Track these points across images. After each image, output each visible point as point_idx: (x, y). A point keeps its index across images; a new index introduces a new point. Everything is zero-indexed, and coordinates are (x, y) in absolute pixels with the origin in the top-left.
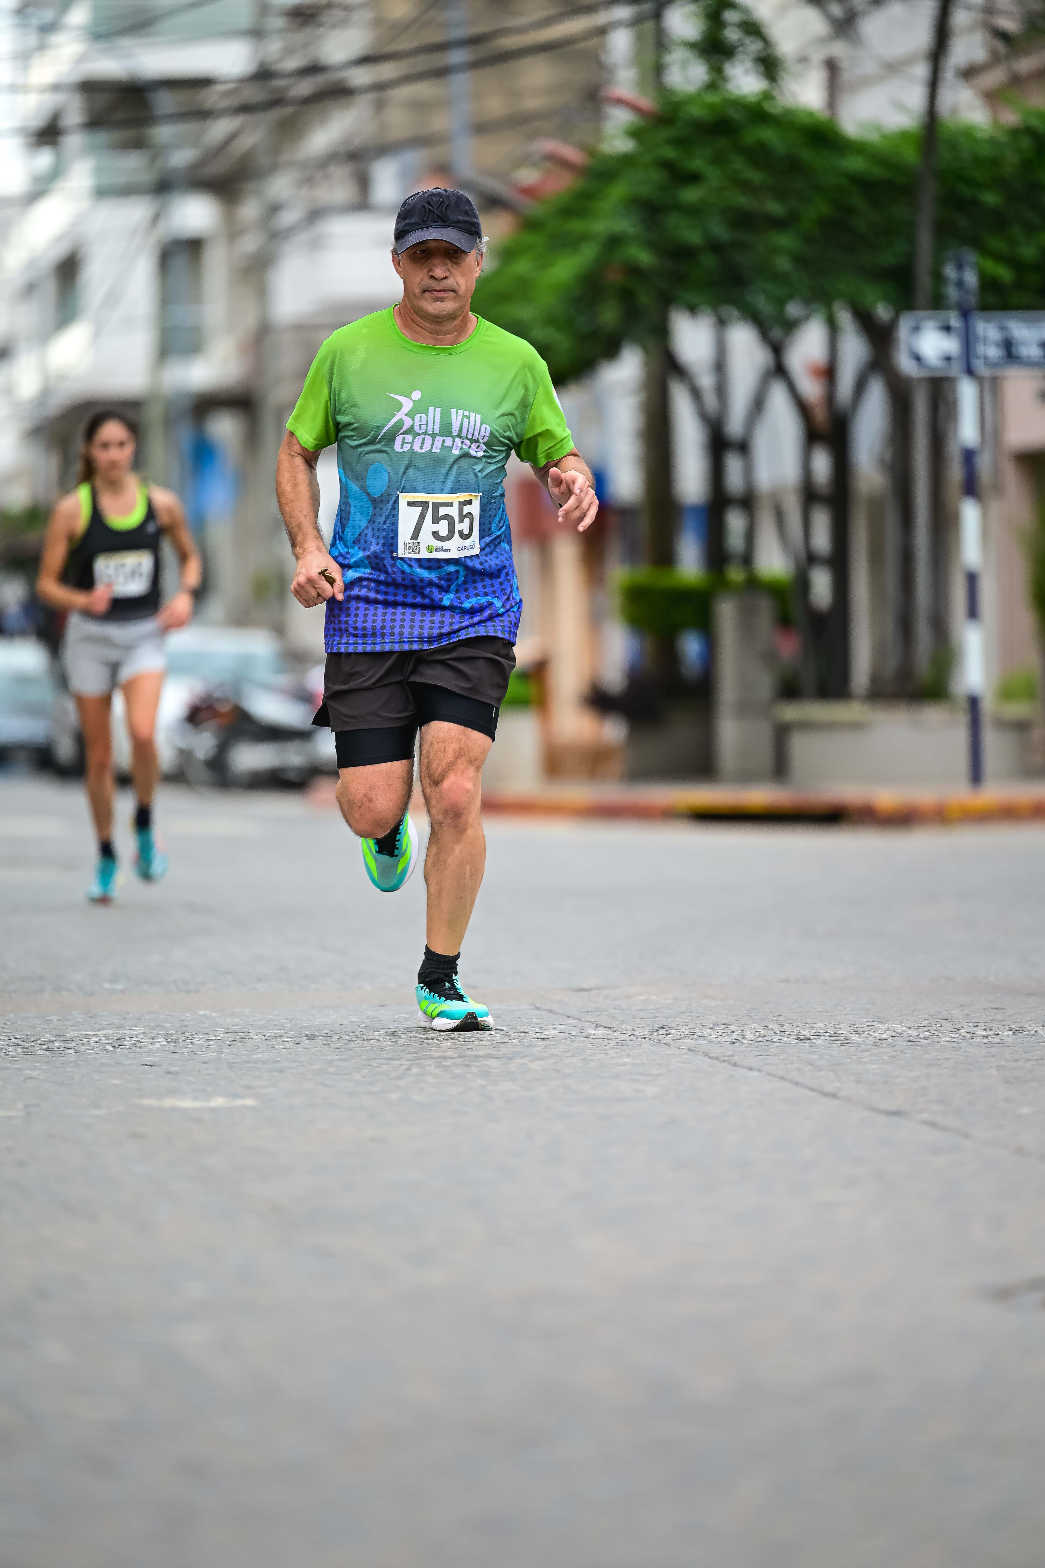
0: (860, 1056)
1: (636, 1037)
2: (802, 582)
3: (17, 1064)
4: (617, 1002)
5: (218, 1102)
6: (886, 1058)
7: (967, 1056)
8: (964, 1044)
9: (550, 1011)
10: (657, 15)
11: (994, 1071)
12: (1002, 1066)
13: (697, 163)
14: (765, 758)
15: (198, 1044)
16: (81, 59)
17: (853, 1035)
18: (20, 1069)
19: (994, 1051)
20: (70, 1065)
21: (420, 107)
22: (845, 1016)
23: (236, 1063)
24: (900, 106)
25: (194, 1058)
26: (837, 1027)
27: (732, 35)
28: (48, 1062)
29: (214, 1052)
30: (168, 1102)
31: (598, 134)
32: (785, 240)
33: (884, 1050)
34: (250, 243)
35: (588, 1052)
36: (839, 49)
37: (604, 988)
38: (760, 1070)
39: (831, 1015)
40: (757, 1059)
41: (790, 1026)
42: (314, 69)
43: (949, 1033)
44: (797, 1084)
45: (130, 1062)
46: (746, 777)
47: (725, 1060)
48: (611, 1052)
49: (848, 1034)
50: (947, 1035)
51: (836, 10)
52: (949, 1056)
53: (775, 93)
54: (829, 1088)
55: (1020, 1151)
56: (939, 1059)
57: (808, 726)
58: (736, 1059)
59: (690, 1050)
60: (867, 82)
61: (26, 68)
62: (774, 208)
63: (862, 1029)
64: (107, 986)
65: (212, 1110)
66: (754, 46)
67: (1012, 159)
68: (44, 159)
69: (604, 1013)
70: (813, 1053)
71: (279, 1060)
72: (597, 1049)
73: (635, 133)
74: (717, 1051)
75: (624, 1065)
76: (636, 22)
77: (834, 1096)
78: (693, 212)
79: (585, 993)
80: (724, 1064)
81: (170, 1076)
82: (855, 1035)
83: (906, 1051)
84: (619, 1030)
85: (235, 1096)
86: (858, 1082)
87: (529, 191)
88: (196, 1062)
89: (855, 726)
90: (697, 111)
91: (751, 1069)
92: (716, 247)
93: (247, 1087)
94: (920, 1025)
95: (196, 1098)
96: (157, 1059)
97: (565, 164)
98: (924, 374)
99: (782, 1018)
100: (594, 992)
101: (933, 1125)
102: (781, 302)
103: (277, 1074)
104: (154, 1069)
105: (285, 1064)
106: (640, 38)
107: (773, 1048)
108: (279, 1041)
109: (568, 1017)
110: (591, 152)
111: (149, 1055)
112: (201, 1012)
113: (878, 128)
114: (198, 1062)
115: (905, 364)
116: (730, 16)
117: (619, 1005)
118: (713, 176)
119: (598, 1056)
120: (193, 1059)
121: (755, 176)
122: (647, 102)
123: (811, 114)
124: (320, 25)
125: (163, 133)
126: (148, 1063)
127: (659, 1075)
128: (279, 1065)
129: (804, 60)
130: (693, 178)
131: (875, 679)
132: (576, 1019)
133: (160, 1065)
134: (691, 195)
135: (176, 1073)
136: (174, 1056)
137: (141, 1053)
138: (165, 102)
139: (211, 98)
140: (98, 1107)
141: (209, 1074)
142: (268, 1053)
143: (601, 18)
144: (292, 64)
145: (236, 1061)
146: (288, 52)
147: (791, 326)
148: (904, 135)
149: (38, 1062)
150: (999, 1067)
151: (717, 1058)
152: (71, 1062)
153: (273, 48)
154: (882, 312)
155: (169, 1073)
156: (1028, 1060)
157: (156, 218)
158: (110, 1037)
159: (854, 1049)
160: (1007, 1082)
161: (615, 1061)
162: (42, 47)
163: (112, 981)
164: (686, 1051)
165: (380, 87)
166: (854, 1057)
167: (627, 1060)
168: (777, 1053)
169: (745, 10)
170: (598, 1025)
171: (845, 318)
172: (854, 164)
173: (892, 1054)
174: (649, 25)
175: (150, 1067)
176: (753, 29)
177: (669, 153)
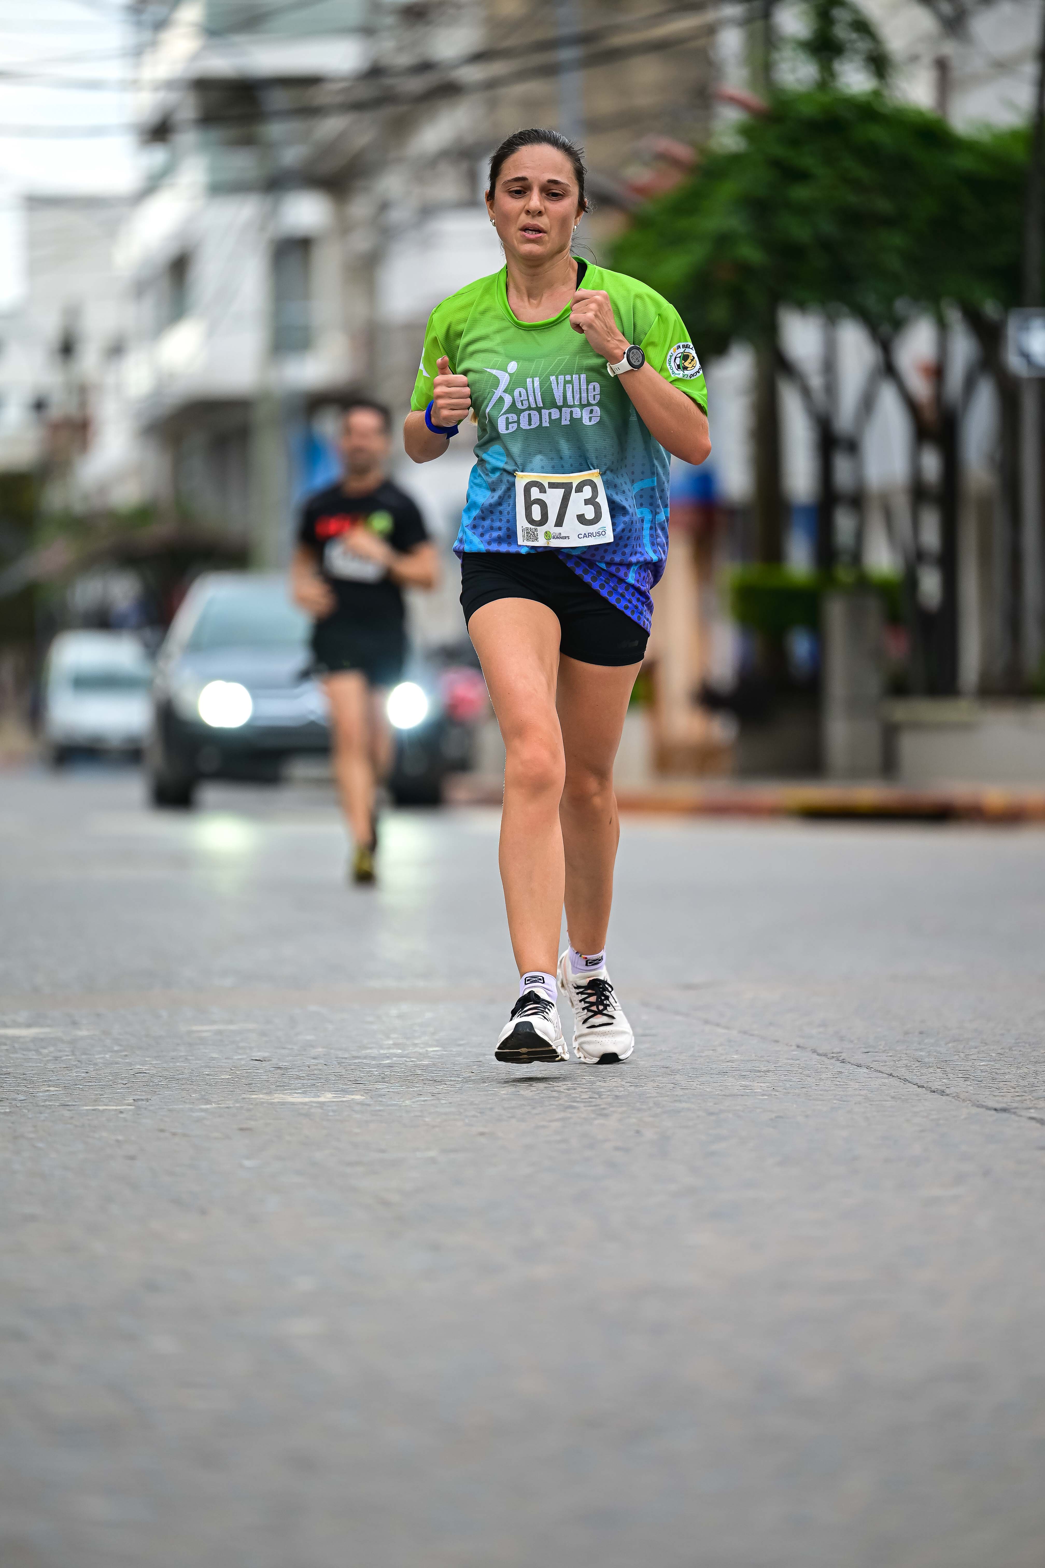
0: (968, 1054)
1: (745, 1033)
2: (911, 581)
3: (127, 1059)
4: (726, 999)
5: (328, 1097)
6: (994, 1055)
9: (659, 1008)
10: (766, 14)
13: (807, 160)
14: (872, 753)
15: (308, 1039)
16: (195, 57)
18: (130, 1064)
20: (180, 1060)
21: (530, 104)
23: (346, 1058)
24: (1010, 104)
25: (304, 1053)
26: (944, 1025)
27: (842, 32)
28: (158, 1057)
29: (323, 1048)
30: (278, 1097)
31: (708, 133)
32: (896, 239)
33: (992, 1047)
34: (361, 242)
35: (696, 1049)
36: (949, 48)
37: (712, 985)
38: (868, 1067)
40: (865, 1056)
42: (425, 67)
44: (905, 1080)
45: (240, 1057)
46: (856, 774)
47: (833, 1057)
48: (720, 1049)
51: (946, 8)
53: (886, 93)
54: (936, 1085)
57: (918, 726)
58: (844, 1056)
59: (798, 1047)
60: (977, 80)
61: (138, 66)
62: (883, 205)
63: (970, 1026)
64: (216, 982)
65: (322, 1105)
66: (863, 45)
68: (157, 156)
69: (713, 1010)
70: (921, 1050)
71: (388, 1055)
72: (705, 1045)
73: (746, 131)
74: (825, 1048)
75: (732, 1061)
76: (746, 21)
77: (941, 1092)
78: (804, 211)
79: (694, 990)
80: (833, 1061)
81: (280, 1071)
83: (1014, 1049)
84: (727, 1026)
85: (345, 1091)
86: (966, 1079)
87: (641, 191)
89: (966, 727)
90: (807, 110)
91: (859, 1066)
92: (826, 245)
93: (357, 1083)
95: (305, 1094)
96: (266, 1054)
97: (674, 162)
98: (1034, 374)
99: (890, 1016)
100: (702, 989)
101: (1041, 1122)
102: (889, 301)
103: (386, 1070)
104: (264, 1064)
105: (395, 1060)
106: (751, 39)
107: (880, 1045)
108: (388, 1037)
109: (676, 1014)
110: (703, 151)
111: (259, 1050)
112: (312, 1008)
113: (988, 126)
114: (307, 1057)
115: (1014, 362)
116: (840, 14)
117: (728, 1002)
118: (824, 175)
119: (706, 1053)
120: (303, 1055)
121: (860, 172)
122: (758, 100)
123: (920, 113)
124: (428, 23)
125: (275, 130)
126: (257, 1059)
127: (768, 1071)
128: (389, 1061)
129: (914, 59)
130: (799, 176)
131: (985, 676)
132: (686, 1016)
133: (269, 1061)
134: (801, 193)
135: (286, 1069)
136: (283, 1051)
137: (251, 1048)
138: (278, 99)
139: (321, 96)
140: (208, 1102)
141: (319, 1070)
142: (378, 1049)
143: (710, 16)
144: (404, 60)
145: (345, 1056)
146: (401, 49)
147: (898, 324)
148: (1014, 135)
149: (148, 1057)
151: (825, 1055)
152: (181, 1056)
153: (386, 45)
154: (990, 309)
155: (279, 1068)
157: (268, 218)
158: (219, 1032)
159: (962, 1047)
161: (723, 1058)
162: (154, 44)
164: (794, 1047)
165: (491, 85)
166: (962, 1055)
167: (735, 1057)
168: (885, 1050)
169: (855, 11)
170: (706, 1022)
171: (954, 316)
172: (963, 162)
173: (999, 1051)
174: (759, 24)
175: (260, 1062)
176: (863, 27)
177: (779, 151)
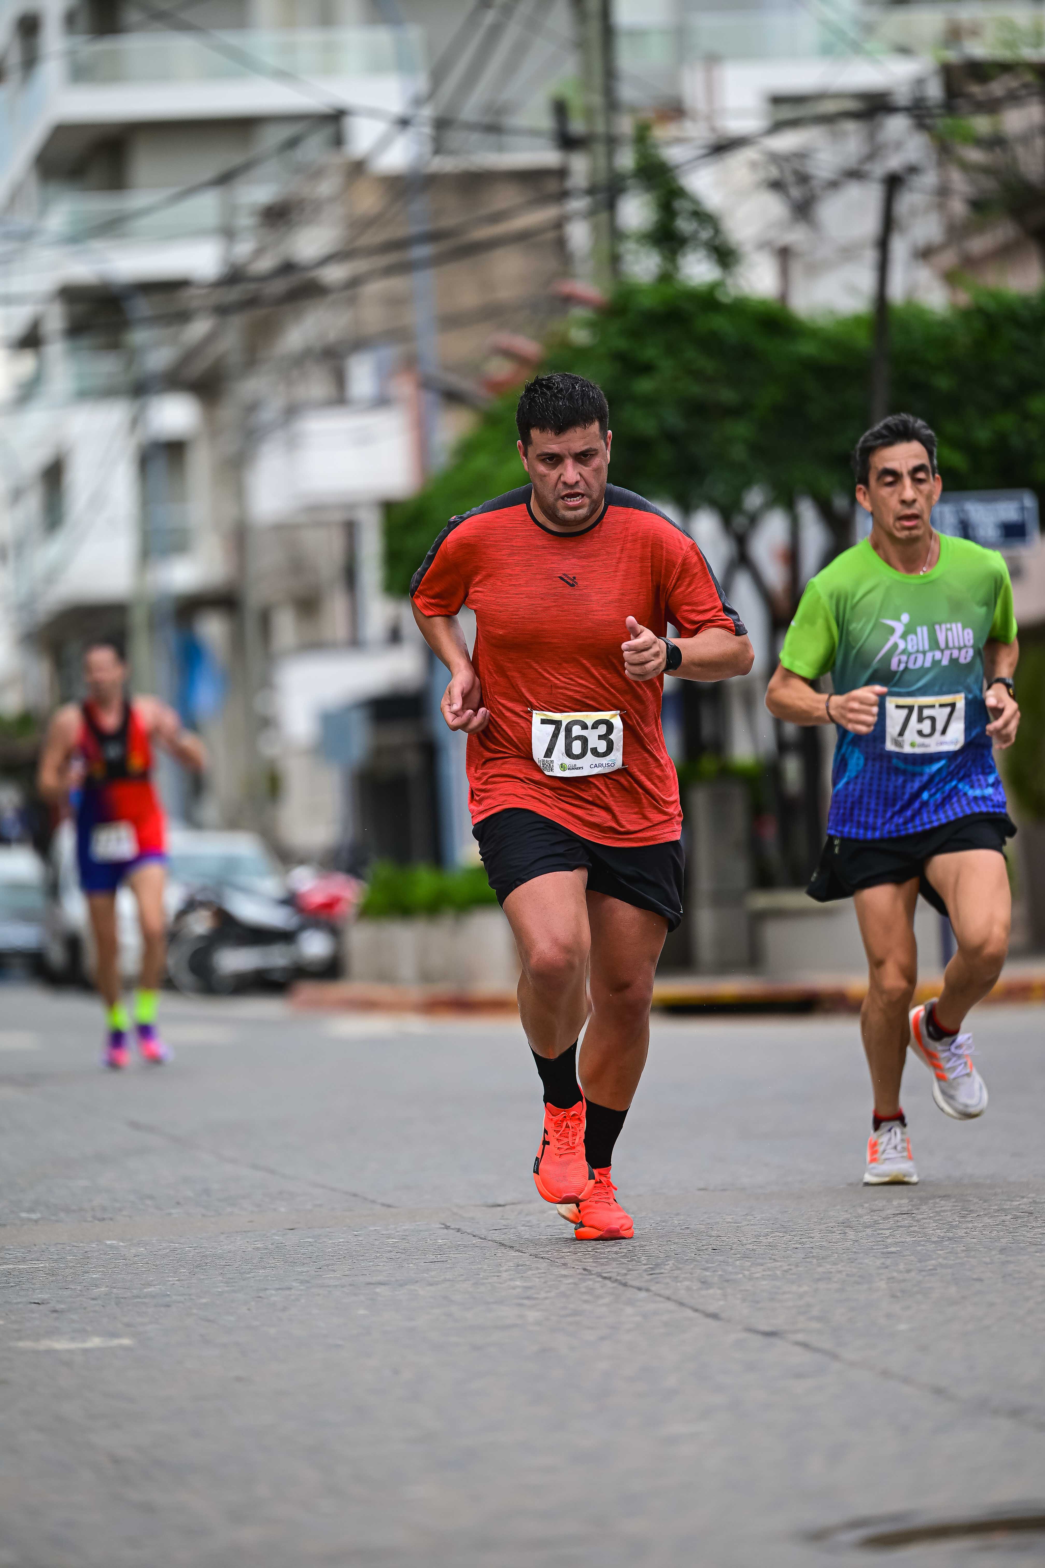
0: (753, 1272)
1: (536, 1256)
2: (773, 769)
4: (528, 1219)
5: (95, 1342)
6: (778, 1272)
7: (860, 1268)
8: (861, 1255)
9: (459, 1230)
10: (611, 206)
11: (883, 1285)
12: (893, 1278)
13: (650, 352)
14: (742, 945)
15: (94, 1278)
17: (755, 1247)
19: (889, 1262)
21: (395, 302)
22: (752, 1227)
23: (125, 1298)
24: (852, 290)
25: (85, 1293)
26: (740, 1239)
27: (684, 225)
29: (107, 1286)
30: (44, 1344)
32: (740, 429)
33: (780, 1264)
35: (482, 1275)
36: (796, 236)
37: (519, 1203)
38: (648, 1290)
39: (738, 1227)
40: (649, 1277)
41: (694, 1240)
42: (288, 268)
43: (851, 1243)
44: (681, 1304)
45: (19, 1300)
47: (616, 1280)
48: (505, 1275)
49: (750, 1247)
50: (848, 1244)
51: (796, 192)
52: (842, 1269)
53: (729, 283)
54: (712, 1308)
55: (886, 1374)
56: (831, 1272)
57: (780, 914)
58: (628, 1278)
59: (585, 1269)
62: (727, 395)
63: (765, 1241)
64: (24, 1215)
65: (86, 1351)
66: (705, 234)
67: (963, 339)
68: (26, 364)
69: (512, 1231)
70: (708, 1269)
71: (168, 1293)
72: (491, 1271)
75: (514, 1288)
76: (591, 213)
77: (714, 1316)
78: (648, 403)
79: (499, 1209)
80: (615, 1285)
81: (55, 1315)
82: (757, 1247)
83: (801, 1264)
84: (521, 1249)
85: (114, 1335)
86: (744, 1301)
87: (494, 387)
88: (86, 1298)
90: (647, 302)
91: (640, 1289)
92: (671, 437)
93: (128, 1325)
94: (824, 1234)
95: (73, 1339)
96: (47, 1296)
99: (688, 1231)
100: (508, 1207)
101: (805, 1345)
102: (740, 491)
103: (163, 1309)
104: (41, 1307)
105: (174, 1298)
106: (596, 229)
108: (175, 1272)
109: (474, 1236)
111: (41, 1292)
112: (108, 1242)
113: (832, 312)
114: (88, 1298)
116: (681, 206)
117: (529, 1222)
118: (667, 366)
119: (491, 1280)
120: (83, 1295)
121: (707, 364)
123: (763, 302)
124: (288, 223)
125: (139, 337)
126: (36, 1301)
127: (546, 1298)
128: (168, 1299)
130: (646, 369)
132: (481, 1238)
133: (48, 1303)
134: (644, 385)
135: (62, 1312)
136: (65, 1293)
137: (34, 1290)
138: (142, 307)
139: (188, 300)
141: (95, 1311)
142: (161, 1286)
144: (265, 264)
145: (126, 1296)
146: (259, 252)
147: (753, 517)
148: (857, 320)
150: (891, 1279)
151: (609, 1278)
153: (244, 249)
154: (839, 499)
155: (55, 1311)
156: (921, 1271)
157: (135, 422)
160: (893, 1296)
161: (506, 1284)
163: (31, 1210)
164: (581, 1271)
165: (354, 283)
167: (518, 1283)
169: (696, 201)
170: (502, 1244)
172: (807, 348)
173: (786, 1268)
174: (603, 216)
175: (38, 1305)
176: (703, 217)
177: (621, 344)
